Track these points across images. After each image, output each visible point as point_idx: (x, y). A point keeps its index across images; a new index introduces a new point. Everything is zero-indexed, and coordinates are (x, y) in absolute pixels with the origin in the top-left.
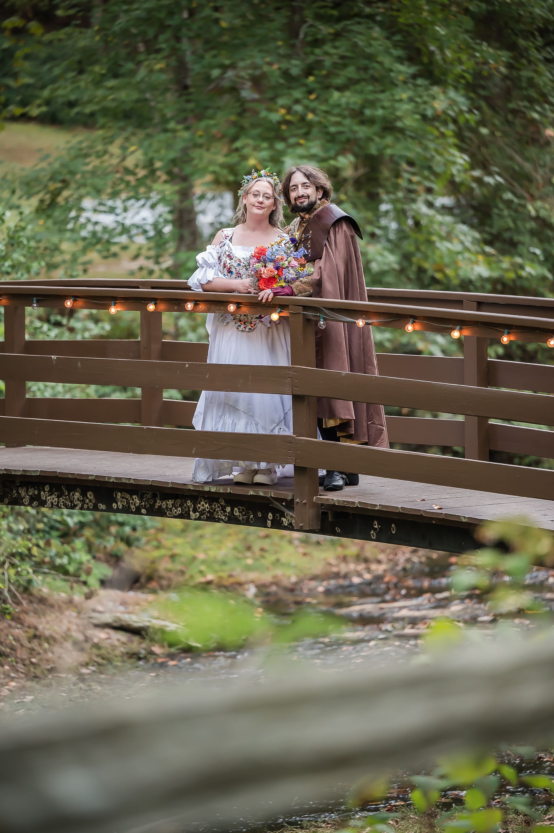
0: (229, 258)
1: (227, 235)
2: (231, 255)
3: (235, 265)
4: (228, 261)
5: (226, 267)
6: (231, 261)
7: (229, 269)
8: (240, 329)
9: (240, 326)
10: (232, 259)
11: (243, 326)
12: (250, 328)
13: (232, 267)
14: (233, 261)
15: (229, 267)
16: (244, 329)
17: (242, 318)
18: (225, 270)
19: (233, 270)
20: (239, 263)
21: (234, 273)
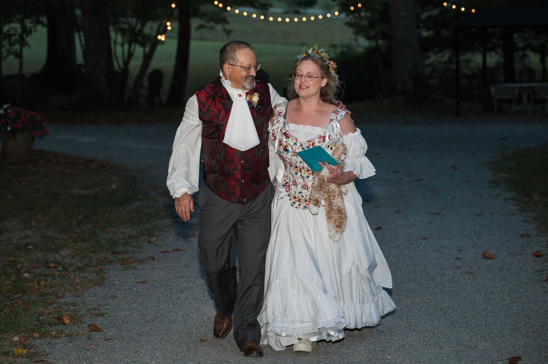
0: (285, 136)
1: (280, 111)
2: (287, 133)
3: (292, 144)
4: (285, 140)
5: (282, 145)
6: (288, 139)
7: (285, 147)
8: (295, 205)
9: (294, 203)
10: (289, 138)
11: (297, 203)
12: (304, 206)
13: (288, 145)
14: (290, 139)
15: (285, 145)
16: (298, 207)
17: (296, 195)
18: (281, 147)
19: (289, 148)
20: (296, 142)
21: (290, 152)
